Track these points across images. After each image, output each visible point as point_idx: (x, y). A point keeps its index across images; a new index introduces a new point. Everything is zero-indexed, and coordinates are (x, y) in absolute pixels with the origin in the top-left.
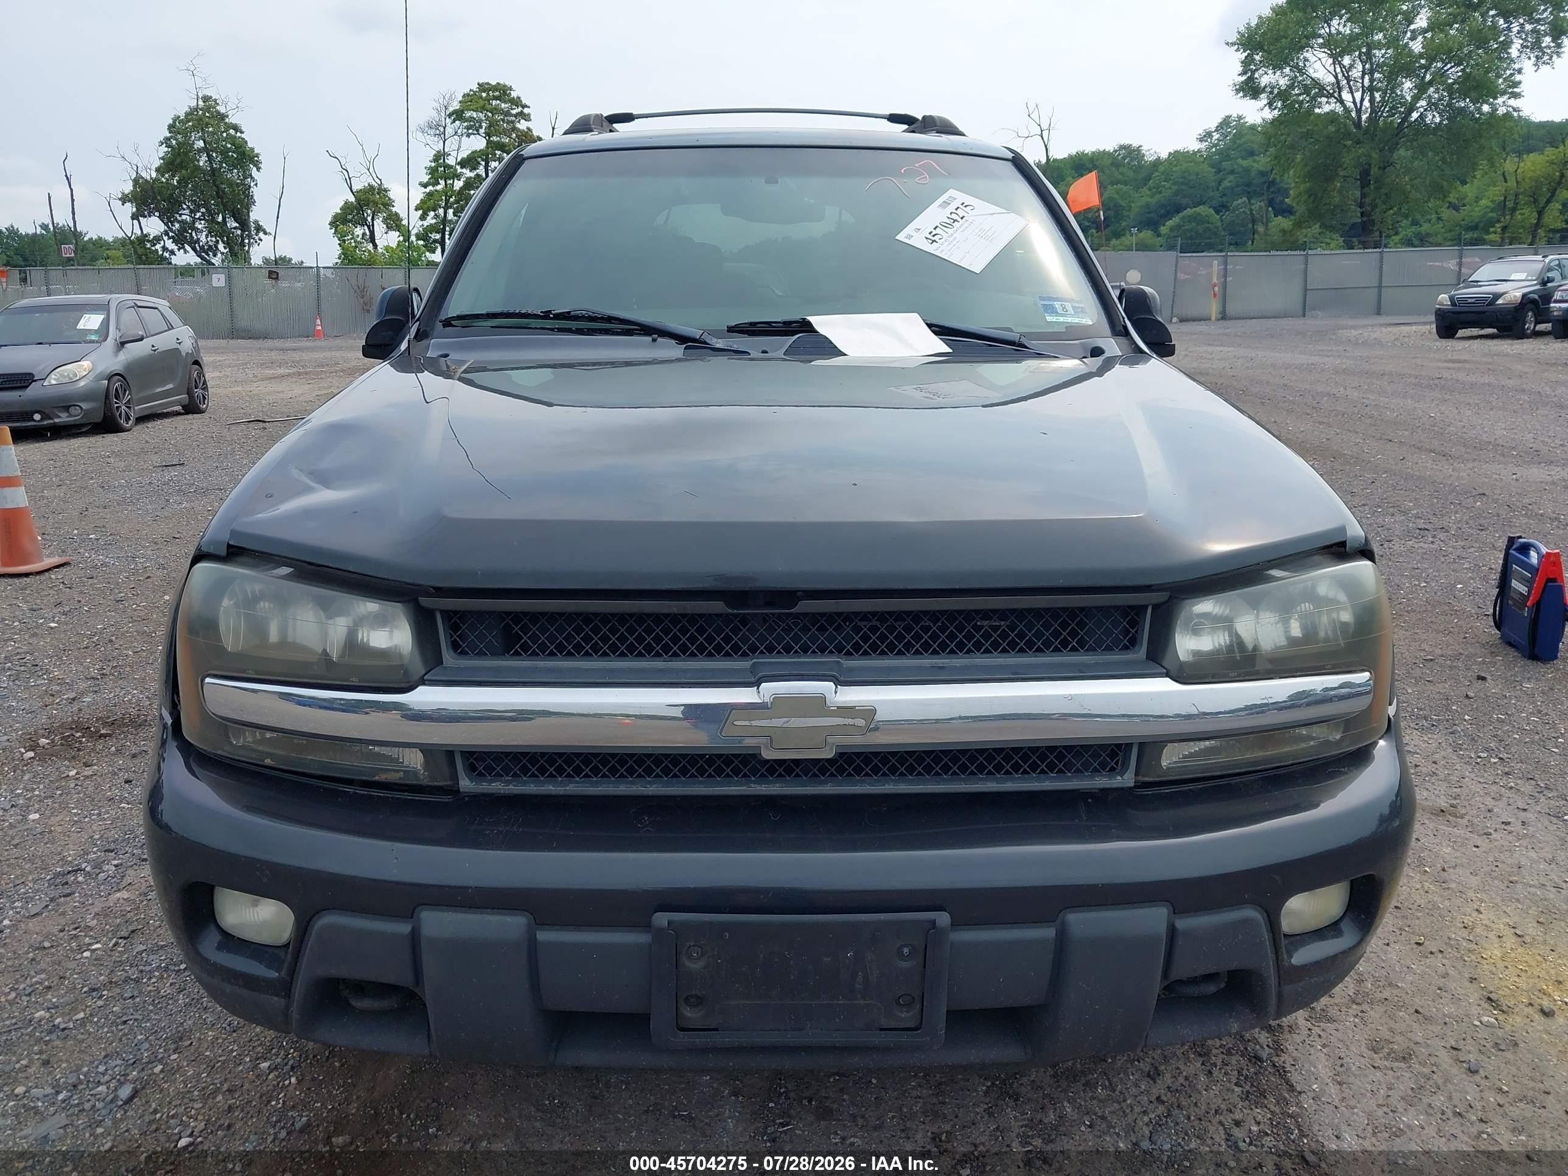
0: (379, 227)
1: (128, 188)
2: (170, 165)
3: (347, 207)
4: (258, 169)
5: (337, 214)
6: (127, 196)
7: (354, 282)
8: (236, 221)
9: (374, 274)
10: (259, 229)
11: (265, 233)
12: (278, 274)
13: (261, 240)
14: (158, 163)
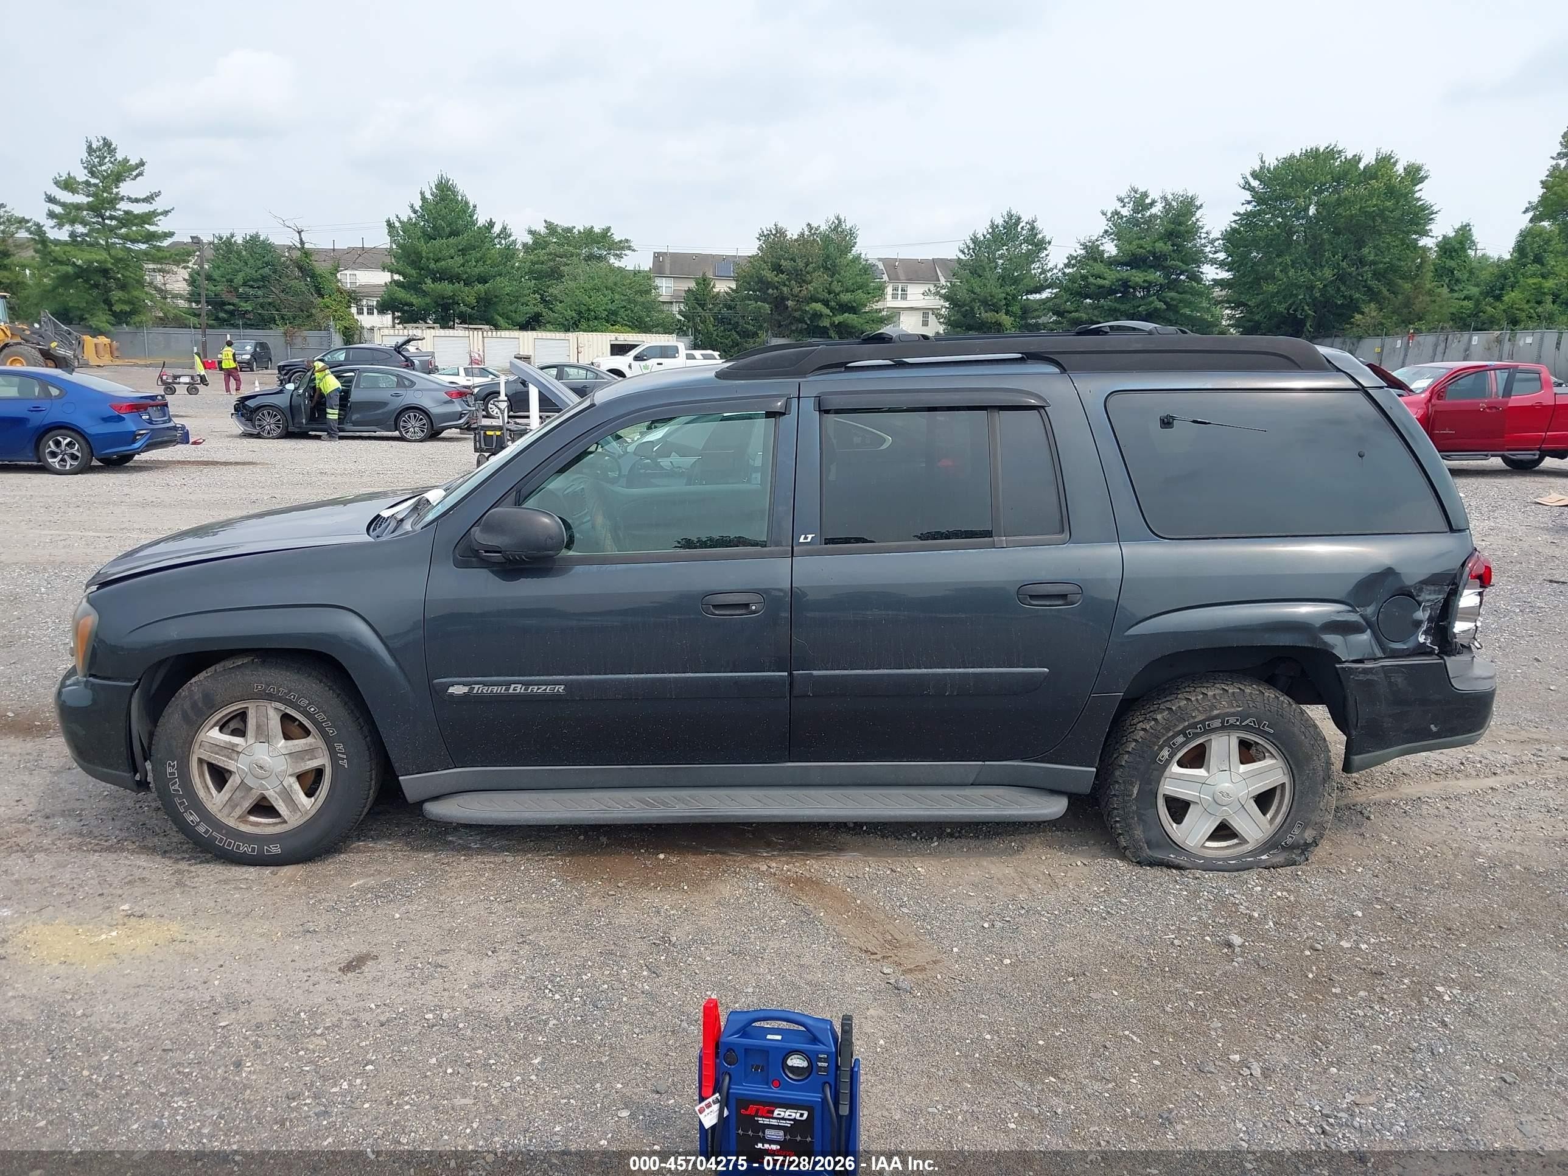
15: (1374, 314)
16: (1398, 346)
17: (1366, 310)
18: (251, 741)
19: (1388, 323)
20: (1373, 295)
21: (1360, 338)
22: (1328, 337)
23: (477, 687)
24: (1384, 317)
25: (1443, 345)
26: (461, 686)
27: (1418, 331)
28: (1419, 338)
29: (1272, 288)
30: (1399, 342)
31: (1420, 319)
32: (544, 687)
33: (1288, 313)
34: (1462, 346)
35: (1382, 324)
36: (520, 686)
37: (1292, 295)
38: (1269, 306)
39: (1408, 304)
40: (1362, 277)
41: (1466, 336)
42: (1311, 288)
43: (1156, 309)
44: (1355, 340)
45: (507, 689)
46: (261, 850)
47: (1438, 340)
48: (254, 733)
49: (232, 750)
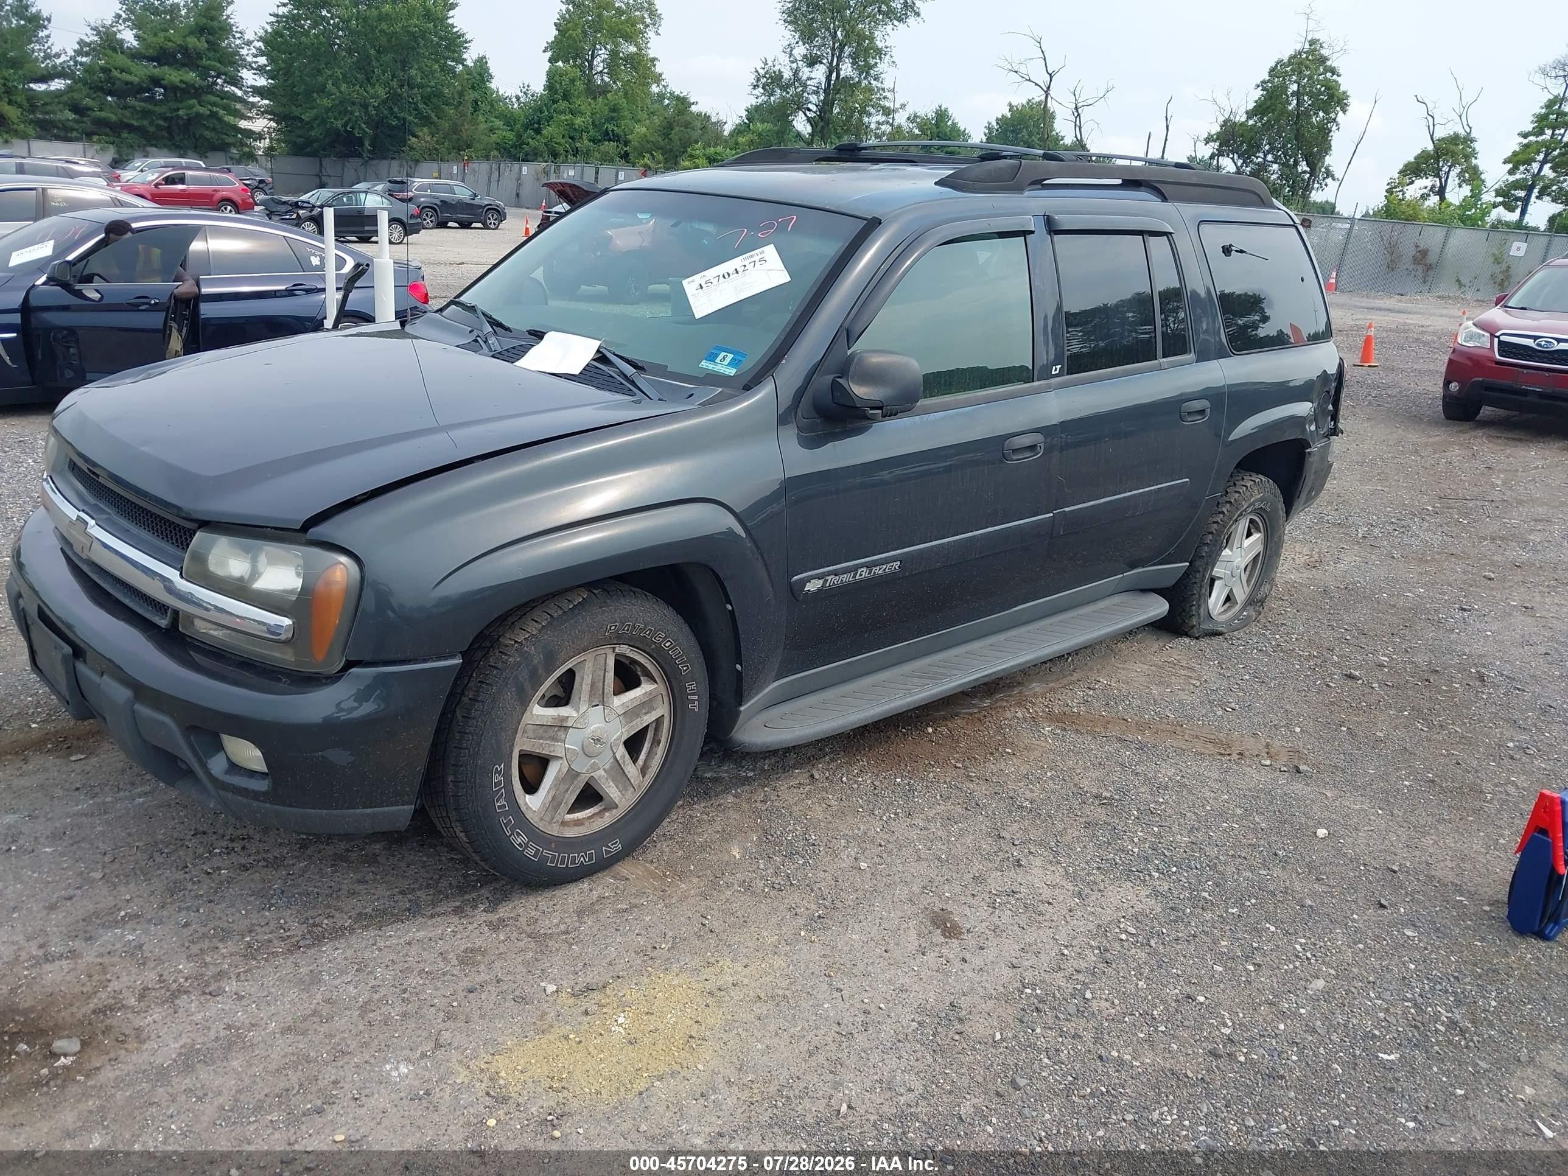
0: (1453, 180)
1: (1215, 129)
2: (1259, 109)
3: (1423, 157)
4: (1344, 112)
5: (1409, 163)
6: (1212, 136)
7: (1386, 238)
8: (1308, 165)
9: (1411, 230)
10: (1329, 174)
11: (1334, 179)
12: (1311, 222)
13: (1326, 185)
14: (1251, 106)
15: (428, 138)
16: (455, 172)
17: (420, 134)
18: (584, 707)
19: (443, 149)
20: (426, 121)
21: (417, 161)
22: (385, 158)
23: (829, 578)
24: (437, 142)
25: (496, 174)
26: (816, 581)
27: (470, 158)
28: (475, 165)
29: (326, 102)
30: (455, 167)
31: (469, 147)
32: (884, 567)
33: (346, 131)
34: (514, 175)
35: (436, 149)
36: (865, 569)
37: (346, 112)
38: (324, 121)
39: (455, 129)
40: (413, 99)
41: (516, 165)
42: (365, 106)
43: (198, 114)
44: (412, 164)
45: (854, 577)
46: (599, 853)
47: (491, 168)
48: (587, 696)
49: (562, 726)
